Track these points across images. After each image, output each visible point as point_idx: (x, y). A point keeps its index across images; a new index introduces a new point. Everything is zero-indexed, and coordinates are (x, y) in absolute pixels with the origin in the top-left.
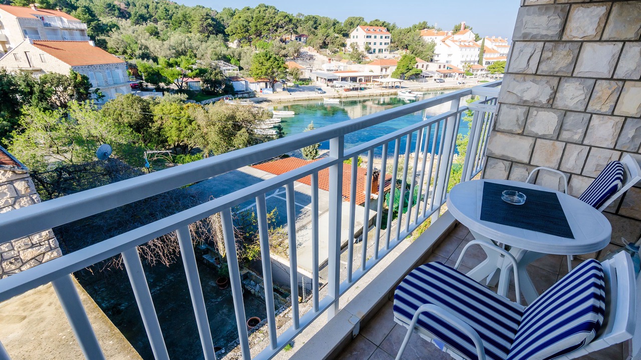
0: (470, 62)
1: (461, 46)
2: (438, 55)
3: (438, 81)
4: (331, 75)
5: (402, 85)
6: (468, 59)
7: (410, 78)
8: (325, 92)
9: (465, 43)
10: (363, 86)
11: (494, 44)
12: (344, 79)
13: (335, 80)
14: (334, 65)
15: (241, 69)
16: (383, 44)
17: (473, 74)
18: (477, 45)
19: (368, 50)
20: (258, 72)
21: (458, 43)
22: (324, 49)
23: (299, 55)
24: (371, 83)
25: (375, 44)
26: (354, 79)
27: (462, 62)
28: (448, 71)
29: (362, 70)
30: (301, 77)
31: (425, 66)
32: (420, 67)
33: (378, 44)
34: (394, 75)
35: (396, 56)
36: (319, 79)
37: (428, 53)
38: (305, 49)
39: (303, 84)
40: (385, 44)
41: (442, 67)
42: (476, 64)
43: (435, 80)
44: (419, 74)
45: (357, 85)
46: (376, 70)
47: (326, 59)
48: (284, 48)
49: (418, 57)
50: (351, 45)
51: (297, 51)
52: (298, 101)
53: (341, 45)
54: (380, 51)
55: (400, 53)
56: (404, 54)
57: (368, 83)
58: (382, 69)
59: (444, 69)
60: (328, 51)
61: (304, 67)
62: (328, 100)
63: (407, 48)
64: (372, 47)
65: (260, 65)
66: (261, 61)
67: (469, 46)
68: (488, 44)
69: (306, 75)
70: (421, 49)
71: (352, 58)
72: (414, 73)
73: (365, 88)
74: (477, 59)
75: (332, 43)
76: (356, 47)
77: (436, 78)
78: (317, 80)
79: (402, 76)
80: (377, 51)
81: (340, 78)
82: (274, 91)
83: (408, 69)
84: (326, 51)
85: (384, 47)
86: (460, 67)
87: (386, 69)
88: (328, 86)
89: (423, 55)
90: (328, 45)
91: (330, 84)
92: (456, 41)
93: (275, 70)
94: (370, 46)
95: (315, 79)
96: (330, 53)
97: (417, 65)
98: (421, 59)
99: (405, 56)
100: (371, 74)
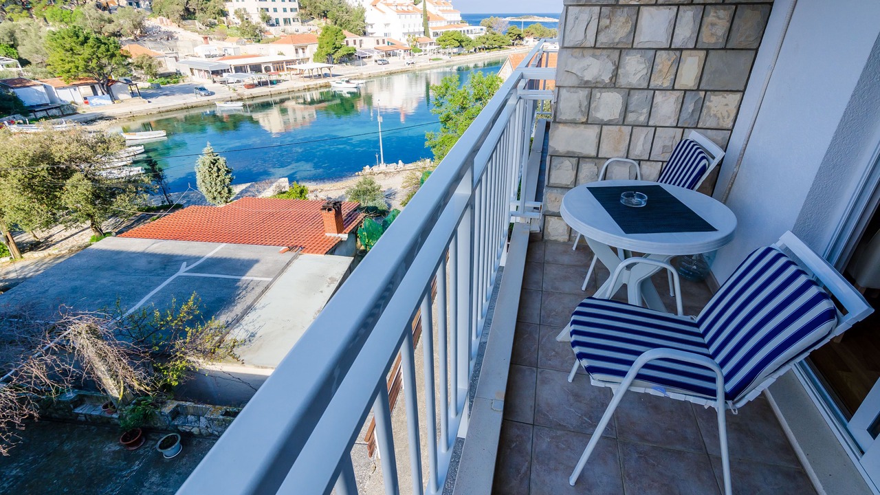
0: (414, 33)
1: (398, 11)
2: (371, 25)
3: (381, 62)
4: (216, 64)
5: (333, 72)
6: (411, 31)
7: (341, 61)
8: (212, 93)
9: (403, 7)
10: (274, 78)
11: (437, 8)
12: (239, 69)
13: (224, 71)
14: (215, 46)
15: (24, 63)
16: (288, 10)
17: (421, 51)
18: (418, 10)
19: (267, 20)
20: (67, 67)
21: (394, 8)
22: (190, 21)
23: (144, 33)
24: (286, 72)
25: (275, 10)
26: (256, 68)
27: (405, 34)
28: (389, 48)
29: (267, 53)
30: (161, 71)
31: (358, 42)
32: (351, 44)
33: (280, 10)
34: (317, 57)
35: (313, 28)
36: (196, 72)
37: (357, 23)
38: (151, 22)
39: (168, 82)
40: (292, 10)
41: (381, 42)
42: (422, 36)
43: (376, 61)
44: (352, 54)
45: (264, 77)
46: (289, 52)
47: (200, 38)
48: (110, 21)
49: (344, 29)
50: (236, 12)
51: (139, 25)
52: (167, 111)
53: (218, 14)
54: (286, 21)
55: (318, 25)
56: (324, 25)
57: (281, 73)
58: (296, 50)
59: (384, 45)
60: (198, 24)
61: (161, 52)
62: (222, 104)
63: (325, 16)
64: (273, 15)
65: (68, 54)
66: (68, 46)
67: (408, 12)
68: (431, 9)
69: (170, 66)
70: (346, 17)
71: (243, 34)
72: (345, 53)
73: (278, 82)
74: (422, 29)
75: (202, 9)
76: (245, 17)
77: (377, 59)
78: (193, 74)
79: (329, 58)
80: (281, 22)
81: (233, 68)
82: (113, 98)
83: (335, 48)
84: (195, 25)
85: (290, 15)
86: (404, 41)
87: (303, 49)
88: (214, 82)
89: (352, 27)
90: (194, 13)
91: (218, 78)
92: (391, 5)
93: (104, 61)
94: (268, 14)
95: (189, 73)
96: (204, 27)
97: (347, 41)
98: (350, 31)
99: (327, 29)
100: (281, 58)
